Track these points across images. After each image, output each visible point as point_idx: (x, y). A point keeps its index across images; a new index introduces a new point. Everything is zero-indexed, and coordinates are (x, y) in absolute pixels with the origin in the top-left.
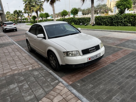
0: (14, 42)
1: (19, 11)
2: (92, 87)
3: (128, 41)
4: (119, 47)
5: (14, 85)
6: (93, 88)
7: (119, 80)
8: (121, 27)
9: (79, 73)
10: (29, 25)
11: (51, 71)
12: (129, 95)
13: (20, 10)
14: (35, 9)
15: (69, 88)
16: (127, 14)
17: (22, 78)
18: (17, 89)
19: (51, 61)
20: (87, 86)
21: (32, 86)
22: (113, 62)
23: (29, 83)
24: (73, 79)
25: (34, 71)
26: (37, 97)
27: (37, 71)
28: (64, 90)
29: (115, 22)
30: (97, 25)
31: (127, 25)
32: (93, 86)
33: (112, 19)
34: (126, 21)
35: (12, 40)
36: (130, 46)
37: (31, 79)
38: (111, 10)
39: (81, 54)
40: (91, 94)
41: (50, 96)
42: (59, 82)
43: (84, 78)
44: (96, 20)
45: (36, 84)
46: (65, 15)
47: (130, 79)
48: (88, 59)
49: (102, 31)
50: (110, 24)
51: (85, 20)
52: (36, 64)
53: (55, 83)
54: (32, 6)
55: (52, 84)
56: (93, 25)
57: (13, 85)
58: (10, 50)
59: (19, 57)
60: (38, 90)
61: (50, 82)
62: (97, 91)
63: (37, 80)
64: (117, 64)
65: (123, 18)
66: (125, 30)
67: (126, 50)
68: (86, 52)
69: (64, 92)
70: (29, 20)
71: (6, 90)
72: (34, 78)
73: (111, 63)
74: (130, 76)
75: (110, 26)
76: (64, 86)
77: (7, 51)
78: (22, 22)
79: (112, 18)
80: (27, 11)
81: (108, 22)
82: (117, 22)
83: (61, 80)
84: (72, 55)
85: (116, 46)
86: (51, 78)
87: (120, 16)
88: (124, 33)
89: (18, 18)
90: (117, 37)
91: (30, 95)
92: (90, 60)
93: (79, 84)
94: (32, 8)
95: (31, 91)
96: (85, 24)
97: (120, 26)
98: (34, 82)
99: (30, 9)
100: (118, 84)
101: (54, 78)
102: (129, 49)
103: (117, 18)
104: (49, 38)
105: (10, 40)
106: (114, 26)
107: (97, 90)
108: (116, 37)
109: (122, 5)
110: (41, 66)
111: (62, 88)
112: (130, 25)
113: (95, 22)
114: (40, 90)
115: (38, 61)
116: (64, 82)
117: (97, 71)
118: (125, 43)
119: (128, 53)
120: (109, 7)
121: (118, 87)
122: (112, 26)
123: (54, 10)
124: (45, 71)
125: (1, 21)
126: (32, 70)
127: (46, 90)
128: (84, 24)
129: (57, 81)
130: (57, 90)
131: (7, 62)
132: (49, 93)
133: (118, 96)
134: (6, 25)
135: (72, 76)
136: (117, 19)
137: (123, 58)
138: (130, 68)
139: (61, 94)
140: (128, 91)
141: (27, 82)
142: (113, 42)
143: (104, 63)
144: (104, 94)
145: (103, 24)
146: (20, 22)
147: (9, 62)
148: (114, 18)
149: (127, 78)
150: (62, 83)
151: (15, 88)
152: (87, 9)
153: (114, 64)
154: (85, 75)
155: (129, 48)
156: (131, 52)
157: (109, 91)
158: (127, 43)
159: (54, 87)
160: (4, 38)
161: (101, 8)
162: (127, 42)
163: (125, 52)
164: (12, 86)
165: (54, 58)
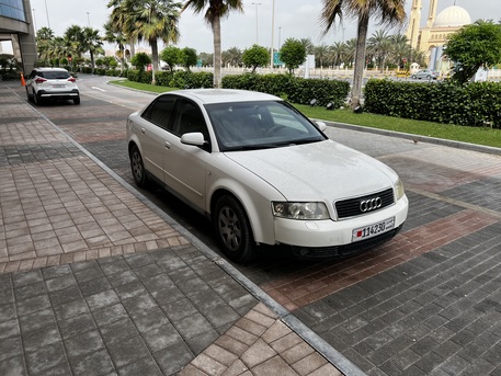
0: (80, 146)
1: (87, 30)
2: (365, 328)
3: (483, 181)
4: (450, 201)
5: (107, 295)
6: (368, 330)
7: (452, 312)
8: (460, 127)
9: (316, 277)
10: (121, 84)
11: (223, 262)
12: (487, 363)
13: (90, 27)
14: (149, 30)
15: (293, 323)
16: (484, 83)
17: (129, 276)
18: (119, 309)
19: (223, 225)
20: (349, 323)
21: (167, 305)
22: (433, 250)
23: (154, 294)
24: (299, 294)
25: (166, 257)
26: (190, 343)
27: (176, 256)
28: (275, 328)
29: (436, 108)
30: (373, 111)
31: (480, 124)
32: (365, 323)
33: (428, 97)
34: (476, 109)
35: (71, 139)
36: (488, 200)
37: (161, 283)
38: (420, 57)
39: (334, 213)
40: (363, 348)
41: (230, 341)
42: (257, 300)
43: (336, 295)
44: (368, 92)
45: (180, 299)
46: (257, 64)
47: (489, 313)
48: (355, 235)
49: (388, 134)
50: (418, 112)
51: (330, 89)
52: (168, 232)
53: (244, 301)
54: (139, 19)
55: (235, 303)
56: (356, 112)
57: (102, 294)
58: (71, 174)
59: (107, 203)
60: (190, 319)
61: (225, 296)
62: (382, 342)
63: (182, 286)
64: (445, 259)
65: (466, 98)
66: (471, 142)
67: (475, 214)
68: (348, 208)
69: (277, 335)
70: (120, 68)
71: (83, 309)
72: (170, 277)
73: (426, 255)
74: (488, 302)
75: (419, 119)
76: (273, 315)
77: (57, 177)
78: (95, 73)
79: (428, 91)
80: (116, 35)
81: (412, 105)
82: (446, 109)
83: (260, 293)
84: (301, 214)
85: (440, 194)
86: (227, 284)
87: (459, 89)
88: (468, 152)
89: (80, 56)
90: (444, 164)
91: (164, 332)
92: (360, 238)
93: (319, 315)
94: (138, 24)
95: (165, 321)
96: (329, 105)
97: (455, 123)
98: (171, 293)
99: (131, 30)
100: (449, 326)
101: (237, 285)
102: (486, 210)
103: (447, 94)
104: (223, 149)
105: (62, 136)
106: (432, 120)
107: (380, 340)
108: (438, 163)
109: (467, 50)
110: (187, 242)
111: (267, 321)
112: (492, 123)
113: (367, 100)
114: (196, 319)
115: (174, 221)
116: (272, 302)
117: (378, 277)
118: (470, 187)
119: (481, 225)
120: (414, 46)
121: (451, 336)
122: (427, 120)
123: (217, 42)
124: (203, 257)
125: (20, 60)
126: (160, 253)
127: (217, 321)
128: (323, 103)
129: (248, 297)
130: (252, 325)
131: (67, 216)
132: (228, 333)
133: (450, 364)
134: (42, 81)
135: (295, 285)
136: (445, 98)
137: (466, 242)
138: (490, 278)
139: (269, 341)
140: (482, 352)
141: (149, 290)
142: (429, 180)
143: (402, 251)
144: (406, 354)
145: (395, 111)
146: (88, 71)
147: (74, 215)
148: (436, 94)
149: (480, 309)
150: (267, 305)
151: (111, 305)
152: (333, 48)
153: (433, 257)
154: (338, 287)
155: (484, 206)
156: (492, 222)
157: (421, 347)
158: (478, 190)
159: (241, 313)
160: (38, 127)
161: (384, 49)
162: (479, 184)
163: (473, 219)
164: (100, 299)
165: (235, 218)
